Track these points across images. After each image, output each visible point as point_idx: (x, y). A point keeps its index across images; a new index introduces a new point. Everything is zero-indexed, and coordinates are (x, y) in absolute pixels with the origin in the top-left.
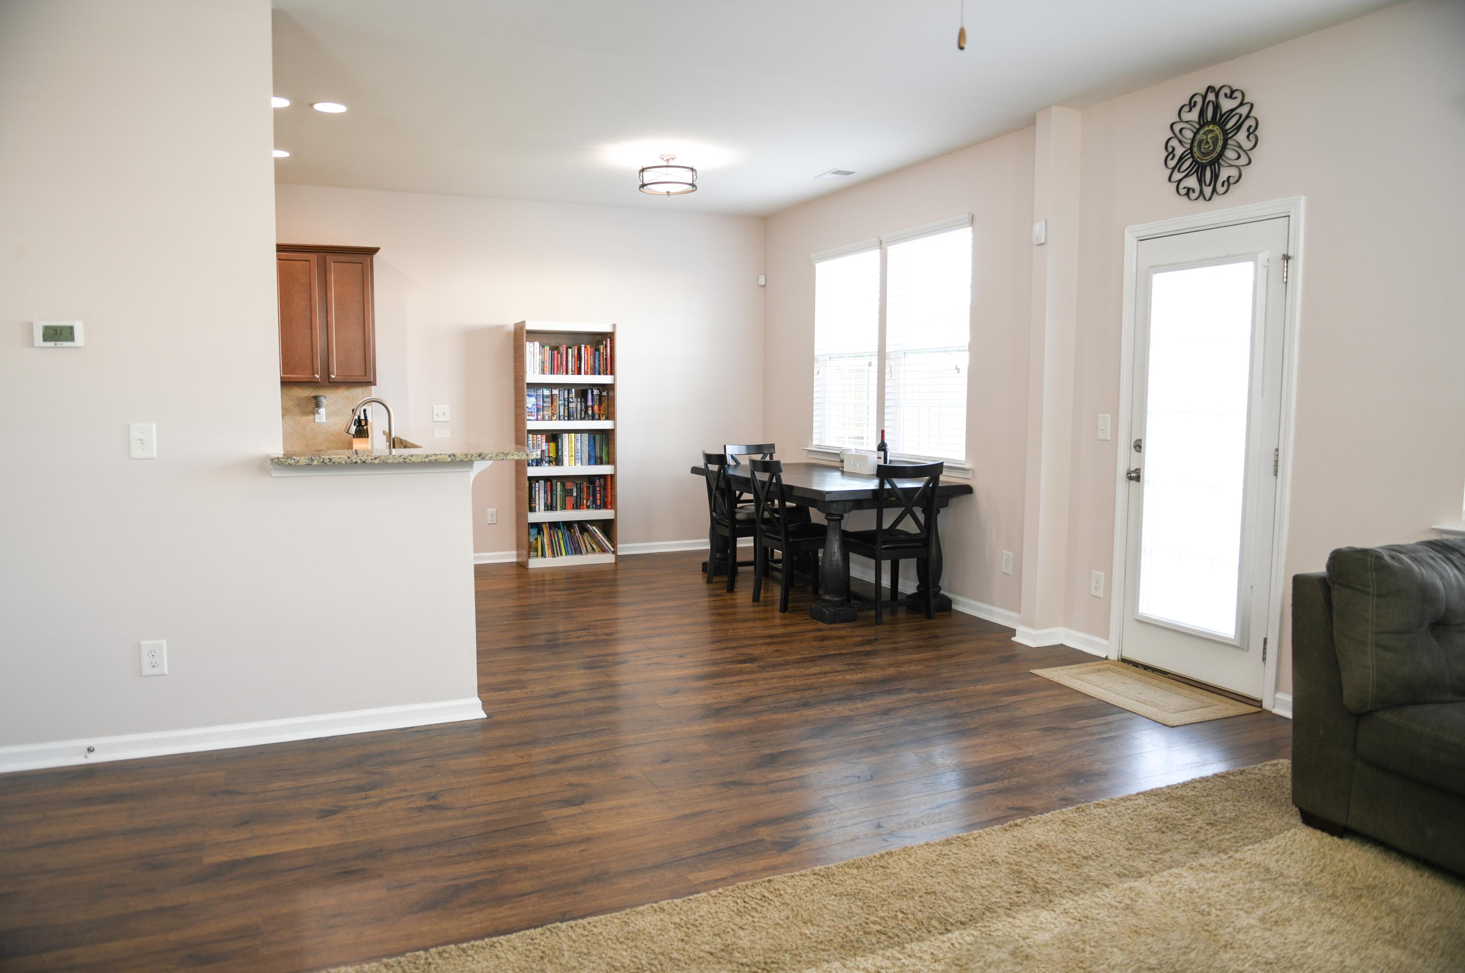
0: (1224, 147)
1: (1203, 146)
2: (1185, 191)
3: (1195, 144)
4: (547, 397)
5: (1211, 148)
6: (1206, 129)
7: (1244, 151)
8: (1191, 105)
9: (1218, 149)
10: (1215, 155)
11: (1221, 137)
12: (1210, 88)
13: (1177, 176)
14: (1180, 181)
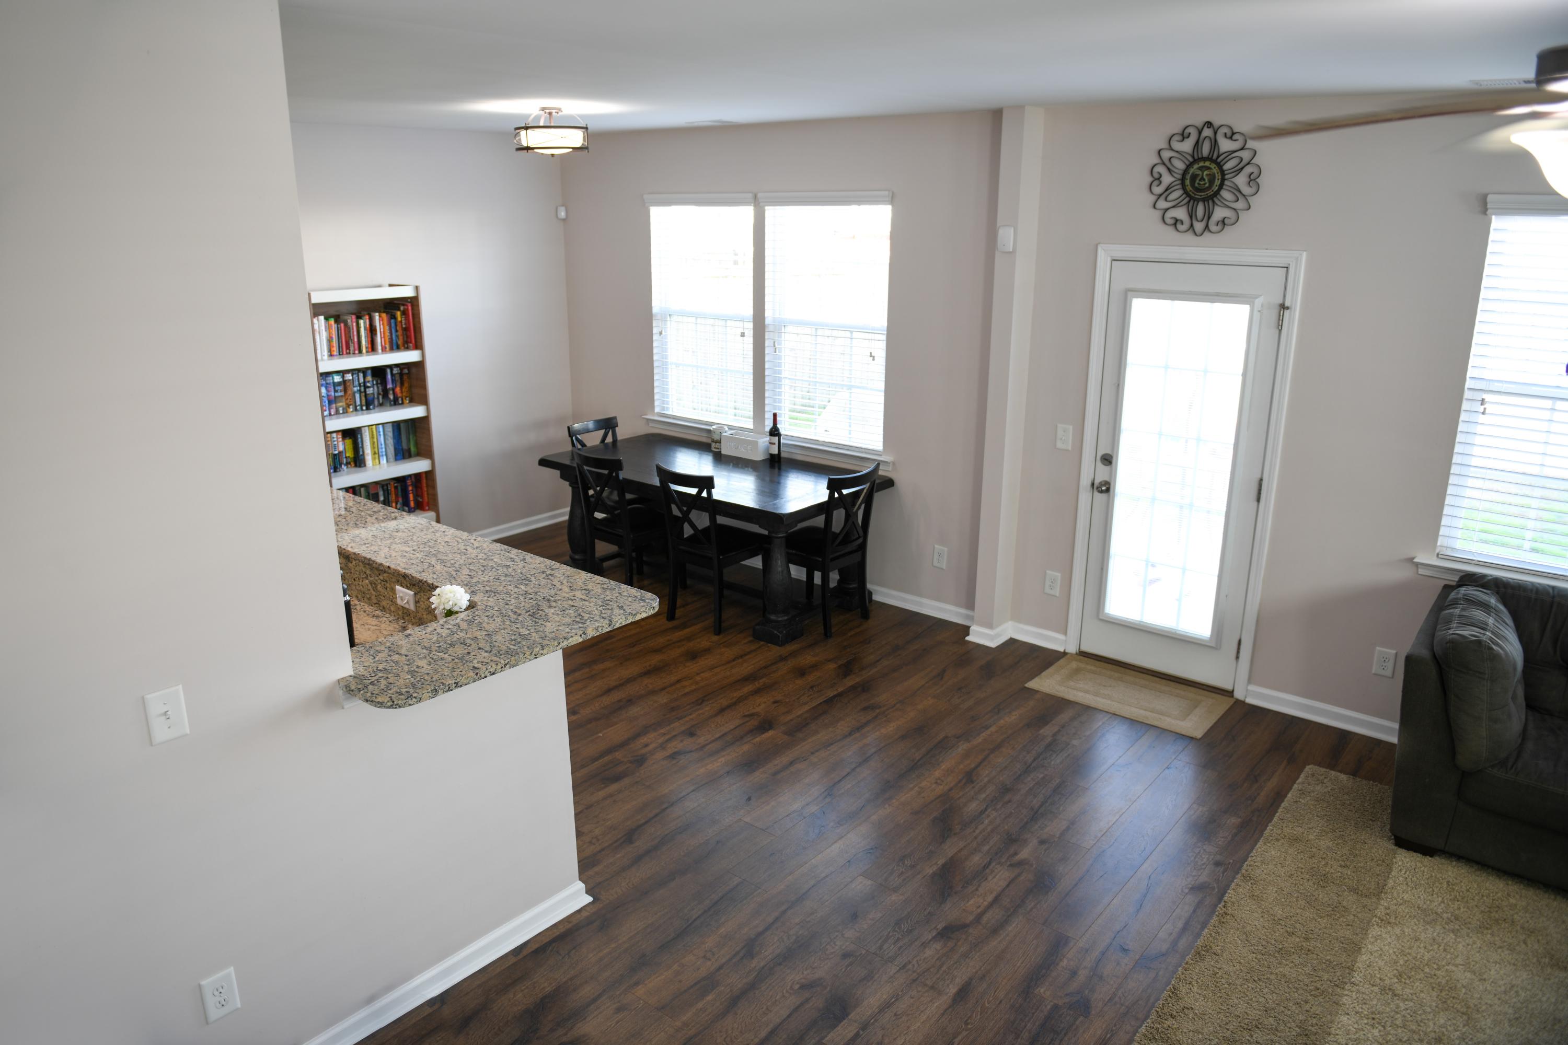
0: (1221, 186)
1: (1197, 181)
2: (1172, 221)
3: (1188, 177)
4: (339, 384)
5: (1207, 185)
6: (1201, 164)
7: (1244, 196)
8: (1184, 136)
9: (1215, 188)
10: (1210, 193)
11: (1218, 176)
12: (1209, 124)
13: (1162, 204)
14: (1166, 210)
